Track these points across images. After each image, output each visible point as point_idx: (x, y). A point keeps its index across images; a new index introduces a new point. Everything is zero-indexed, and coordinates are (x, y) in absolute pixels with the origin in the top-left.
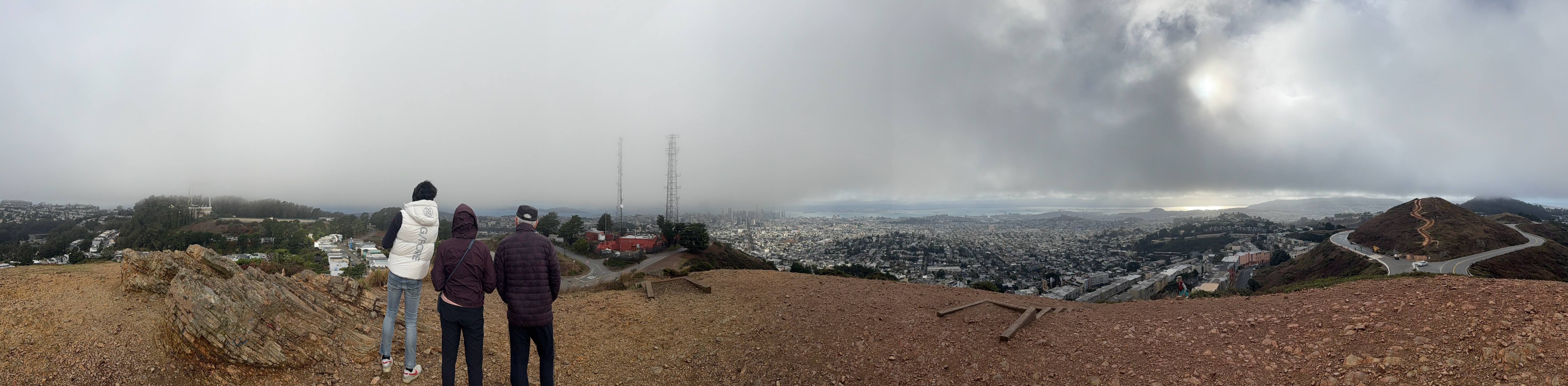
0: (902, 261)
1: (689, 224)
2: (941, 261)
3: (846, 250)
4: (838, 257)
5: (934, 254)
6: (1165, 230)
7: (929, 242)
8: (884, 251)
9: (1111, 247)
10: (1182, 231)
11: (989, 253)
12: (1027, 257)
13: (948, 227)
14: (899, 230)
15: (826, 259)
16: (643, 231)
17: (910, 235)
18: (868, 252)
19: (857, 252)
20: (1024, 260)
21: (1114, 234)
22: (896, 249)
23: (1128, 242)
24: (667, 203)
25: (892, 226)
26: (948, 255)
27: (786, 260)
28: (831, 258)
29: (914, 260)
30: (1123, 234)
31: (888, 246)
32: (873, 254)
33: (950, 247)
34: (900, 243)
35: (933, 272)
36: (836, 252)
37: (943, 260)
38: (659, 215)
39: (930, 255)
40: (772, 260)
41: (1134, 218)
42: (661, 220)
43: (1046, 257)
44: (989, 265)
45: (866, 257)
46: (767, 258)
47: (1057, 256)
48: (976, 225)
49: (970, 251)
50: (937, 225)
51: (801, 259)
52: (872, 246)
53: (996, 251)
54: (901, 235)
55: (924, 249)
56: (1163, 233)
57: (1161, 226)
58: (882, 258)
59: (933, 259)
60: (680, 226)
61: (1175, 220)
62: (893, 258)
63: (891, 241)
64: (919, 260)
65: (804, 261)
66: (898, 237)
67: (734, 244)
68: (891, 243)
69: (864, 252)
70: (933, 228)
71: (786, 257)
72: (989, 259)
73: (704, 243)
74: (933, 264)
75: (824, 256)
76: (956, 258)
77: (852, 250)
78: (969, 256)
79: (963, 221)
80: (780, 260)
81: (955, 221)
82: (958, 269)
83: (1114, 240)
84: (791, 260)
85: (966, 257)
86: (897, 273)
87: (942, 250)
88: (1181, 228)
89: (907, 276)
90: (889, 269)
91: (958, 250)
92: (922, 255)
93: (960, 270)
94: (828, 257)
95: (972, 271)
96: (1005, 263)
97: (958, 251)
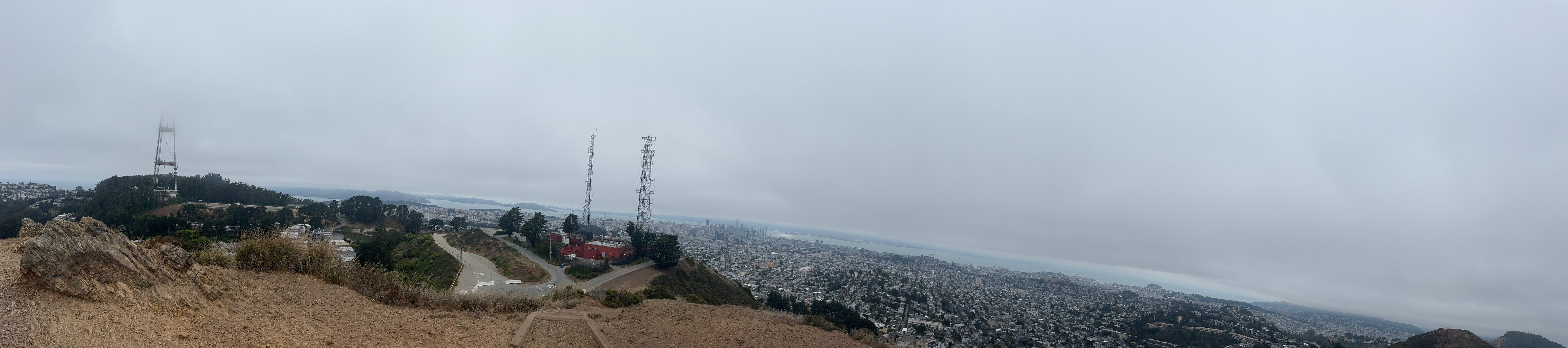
0: (883, 305)
1: (660, 235)
2: (923, 313)
3: (827, 283)
4: (817, 290)
5: (916, 304)
6: (1162, 313)
7: (911, 288)
8: (865, 291)
9: (1103, 325)
10: (1180, 319)
11: (974, 311)
12: (1013, 323)
13: (933, 272)
14: (882, 267)
15: (805, 290)
16: (613, 238)
17: (892, 275)
18: (849, 288)
19: (838, 286)
20: (1010, 326)
21: (1107, 309)
22: (877, 291)
23: (1122, 322)
24: (639, 209)
25: (875, 261)
26: (930, 306)
27: (764, 286)
28: (811, 291)
29: (896, 307)
30: (1118, 311)
31: (869, 285)
32: (854, 292)
33: (934, 297)
34: (881, 283)
35: (914, 326)
36: (816, 284)
37: (925, 311)
38: (630, 222)
39: (913, 303)
40: (749, 285)
41: (1129, 292)
42: (631, 228)
43: (1034, 327)
44: (973, 327)
45: (846, 294)
46: (744, 282)
47: (1045, 326)
48: (963, 275)
49: (954, 306)
50: (921, 267)
51: (780, 287)
52: (853, 282)
53: (981, 311)
54: (884, 275)
55: (907, 295)
56: (1159, 317)
57: (1158, 307)
58: (863, 298)
59: (915, 308)
60: (651, 236)
61: (1173, 302)
62: (874, 301)
63: (873, 279)
64: (900, 308)
65: (782, 291)
66: (880, 276)
67: (709, 263)
68: (873, 281)
69: (844, 288)
70: (917, 270)
71: (764, 283)
72: (973, 319)
73: (675, 258)
74: (915, 315)
75: (803, 287)
76: (939, 313)
77: (832, 284)
78: (953, 312)
79: (949, 268)
80: (758, 286)
81: (940, 266)
82: (939, 326)
83: (1107, 316)
84: (769, 288)
85: (949, 312)
86: (876, 320)
87: (924, 300)
88: (1180, 314)
89: (886, 325)
90: (869, 314)
91: (941, 302)
92: (904, 302)
93: (942, 328)
94: (807, 289)
95: (955, 330)
96: (990, 328)
97: (941, 304)
